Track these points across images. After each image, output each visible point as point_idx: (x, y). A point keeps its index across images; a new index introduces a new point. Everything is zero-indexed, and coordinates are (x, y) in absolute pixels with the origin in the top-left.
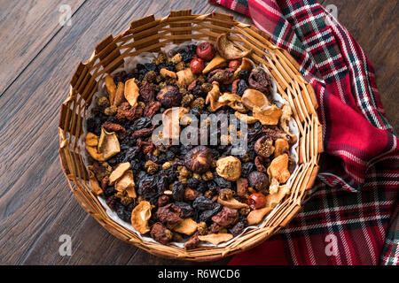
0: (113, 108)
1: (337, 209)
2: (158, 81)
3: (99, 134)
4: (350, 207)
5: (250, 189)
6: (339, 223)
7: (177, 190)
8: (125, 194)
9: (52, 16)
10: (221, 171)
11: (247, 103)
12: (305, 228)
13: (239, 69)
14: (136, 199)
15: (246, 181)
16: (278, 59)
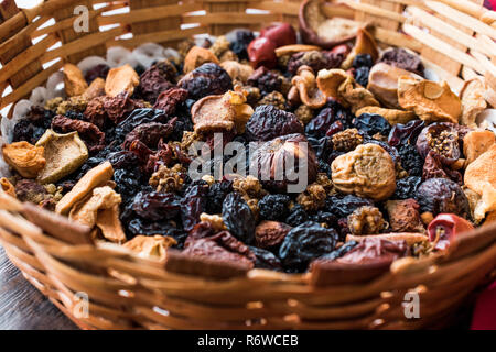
0: (77, 98)
5: (426, 214)
7: (237, 208)
11: (383, 83)
13: (352, 55)
15: (411, 201)
16: (433, 13)
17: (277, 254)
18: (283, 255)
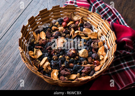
0: (37, 41)
1: (126, 63)
2: (52, 32)
3: (33, 51)
4: (130, 61)
5: (93, 60)
6: (128, 67)
7: (67, 63)
8: (47, 69)
9: (10, 20)
10: (81, 55)
11: (85, 33)
12: (116, 71)
13: (79, 24)
14: (52, 70)
15: (91, 57)
16: (92, 16)
17: (73, 69)
18: (74, 69)
